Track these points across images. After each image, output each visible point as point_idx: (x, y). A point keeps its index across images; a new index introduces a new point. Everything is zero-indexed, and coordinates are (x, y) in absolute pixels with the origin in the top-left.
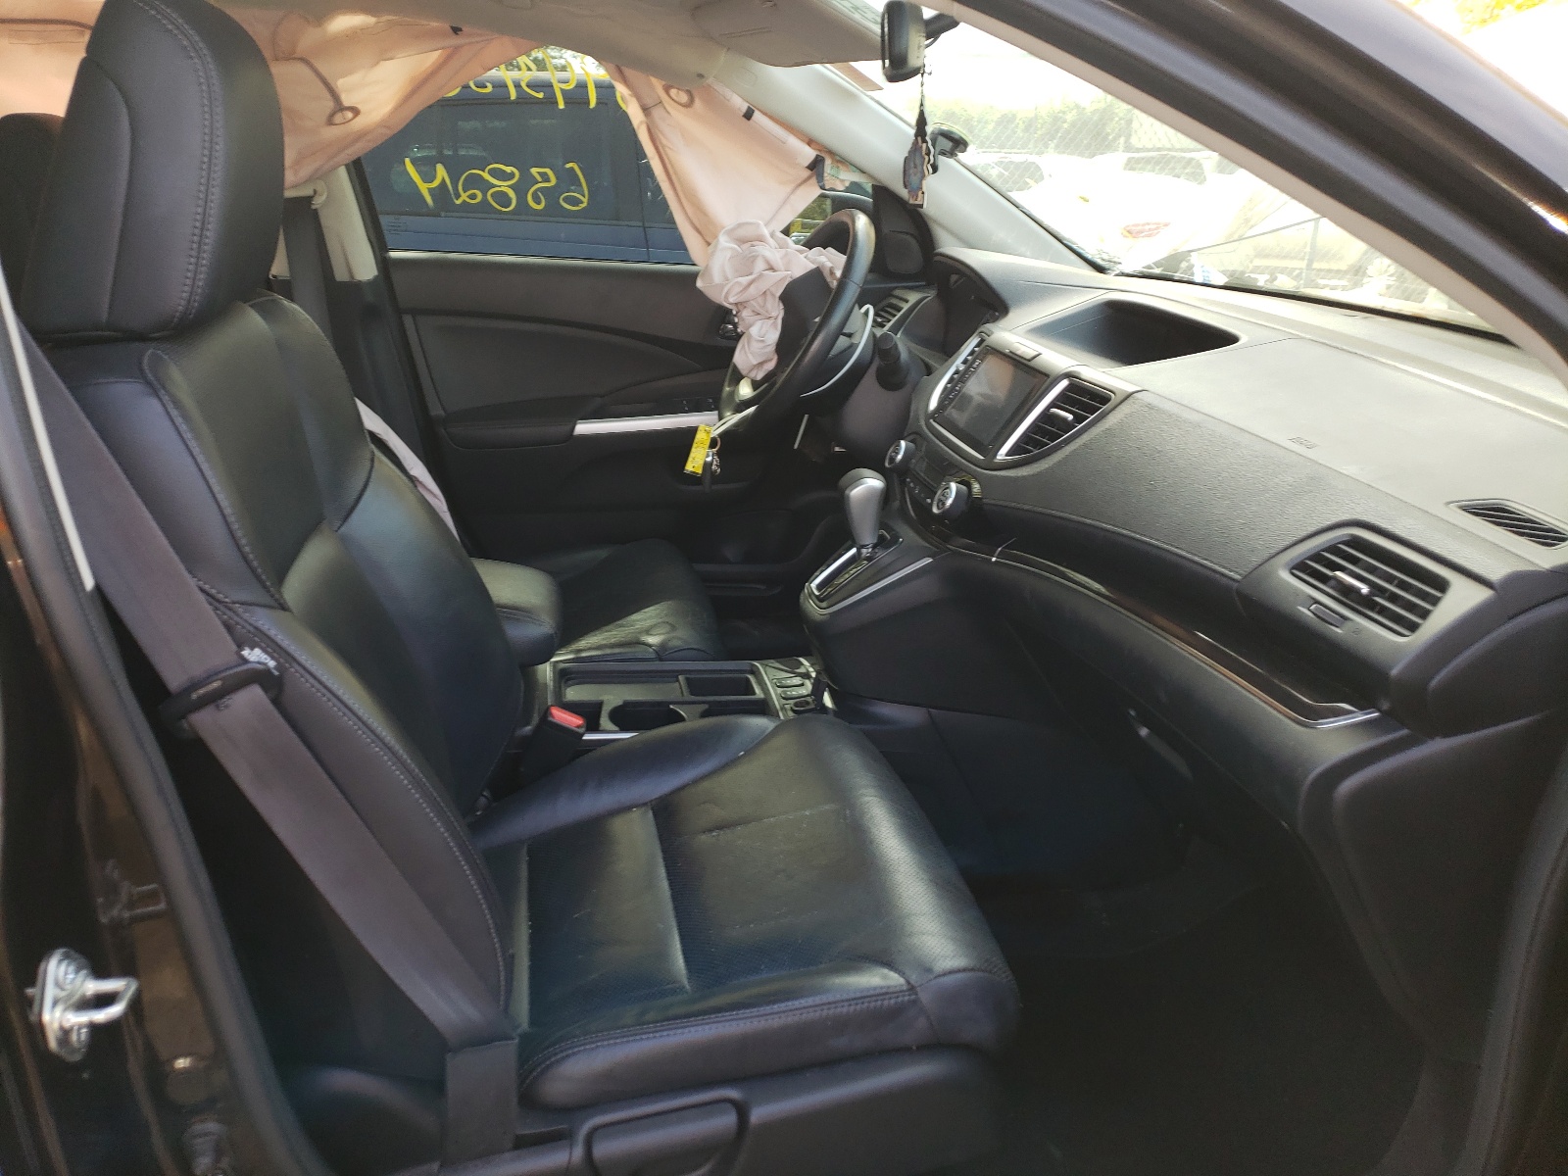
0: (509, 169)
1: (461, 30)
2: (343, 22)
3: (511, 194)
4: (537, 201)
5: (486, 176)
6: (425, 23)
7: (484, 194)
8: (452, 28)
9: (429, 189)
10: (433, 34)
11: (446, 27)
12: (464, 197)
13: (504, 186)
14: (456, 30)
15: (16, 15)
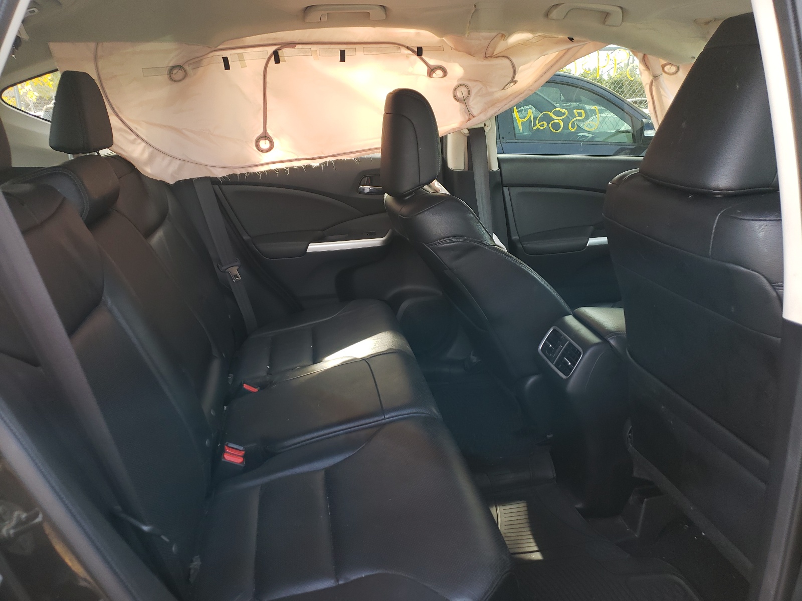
0: (563, 111)
1: (573, 39)
2: (516, 38)
3: (562, 124)
4: (573, 127)
5: (552, 115)
6: (556, 36)
7: (548, 125)
8: (569, 38)
9: (522, 122)
10: (559, 42)
11: (566, 37)
12: (538, 125)
13: (558, 120)
14: (571, 39)
15: (365, 40)
